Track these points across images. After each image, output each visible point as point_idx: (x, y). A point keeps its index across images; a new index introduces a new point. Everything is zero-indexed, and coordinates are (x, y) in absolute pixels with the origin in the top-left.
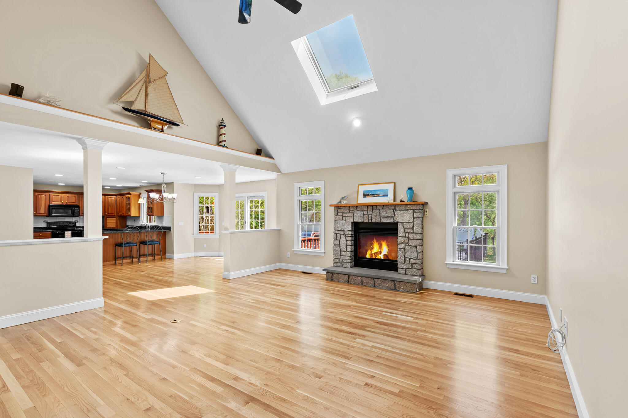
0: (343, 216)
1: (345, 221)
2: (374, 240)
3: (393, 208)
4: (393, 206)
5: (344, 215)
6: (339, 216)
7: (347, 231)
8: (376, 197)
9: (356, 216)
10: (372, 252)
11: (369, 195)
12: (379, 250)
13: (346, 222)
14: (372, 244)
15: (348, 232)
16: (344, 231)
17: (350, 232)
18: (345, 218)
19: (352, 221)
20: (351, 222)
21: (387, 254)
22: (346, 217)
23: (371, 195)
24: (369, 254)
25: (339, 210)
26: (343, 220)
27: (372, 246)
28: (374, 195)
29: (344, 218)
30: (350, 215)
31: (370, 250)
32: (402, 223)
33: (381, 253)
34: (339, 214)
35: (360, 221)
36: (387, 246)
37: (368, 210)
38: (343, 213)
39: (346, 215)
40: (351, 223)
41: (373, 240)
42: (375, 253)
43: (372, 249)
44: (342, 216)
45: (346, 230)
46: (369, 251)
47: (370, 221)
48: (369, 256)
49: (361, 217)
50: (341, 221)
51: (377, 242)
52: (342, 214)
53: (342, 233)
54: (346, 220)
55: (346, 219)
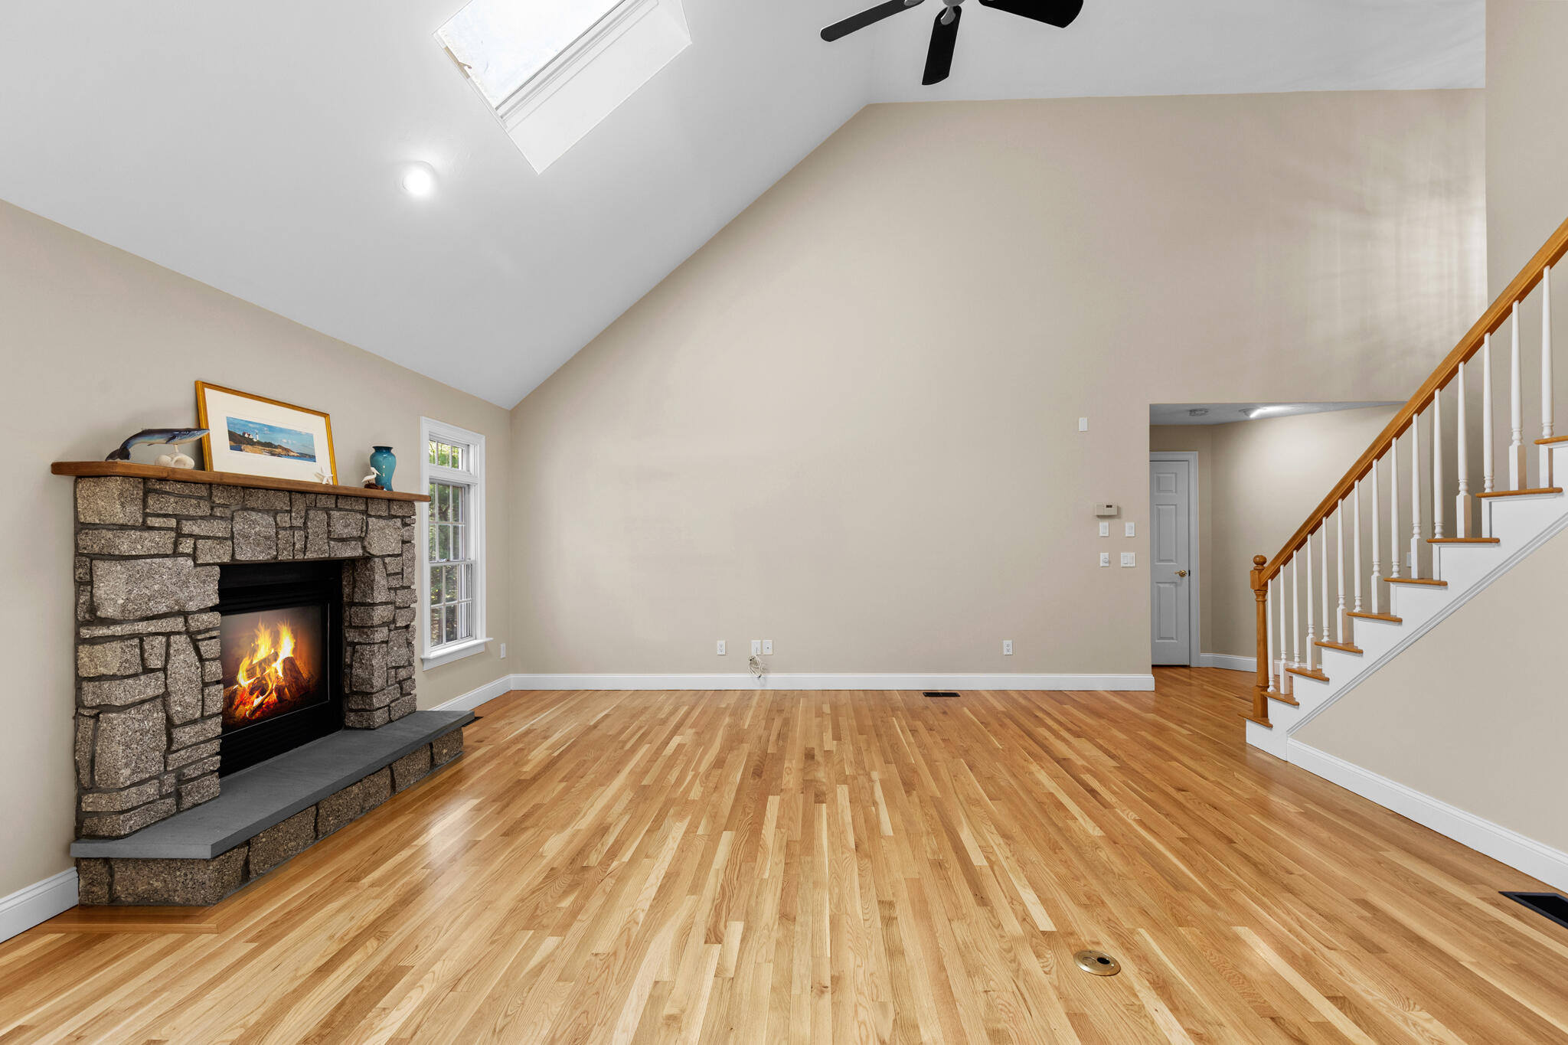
0: (180, 535)
1: (190, 563)
2: (260, 624)
3: (363, 507)
4: (361, 501)
5: (188, 527)
6: (155, 535)
7: (201, 611)
8: (279, 455)
9: (246, 537)
10: (254, 662)
11: (250, 442)
12: (273, 651)
13: (196, 565)
14: (254, 638)
15: (205, 617)
16: (185, 614)
17: (217, 615)
18: (190, 542)
19: (226, 559)
20: (222, 566)
21: (291, 655)
22: (197, 537)
23: (259, 443)
24: (245, 669)
25: (150, 502)
26: (176, 554)
27: (254, 643)
28: (270, 448)
29: (186, 546)
30: (218, 528)
31: (247, 658)
32: (383, 557)
33: (276, 656)
34: (152, 521)
35: (262, 557)
36: (292, 633)
37: (294, 510)
38: (179, 518)
39: (196, 530)
40: (217, 569)
41: (256, 626)
42: (260, 663)
43: (254, 651)
44: (173, 534)
45: (192, 606)
46: (244, 660)
47: (299, 557)
48: (245, 673)
49: (267, 538)
50: (168, 562)
51: (268, 628)
52: (173, 523)
53: (178, 624)
54: (194, 556)
55: (195, 548)
